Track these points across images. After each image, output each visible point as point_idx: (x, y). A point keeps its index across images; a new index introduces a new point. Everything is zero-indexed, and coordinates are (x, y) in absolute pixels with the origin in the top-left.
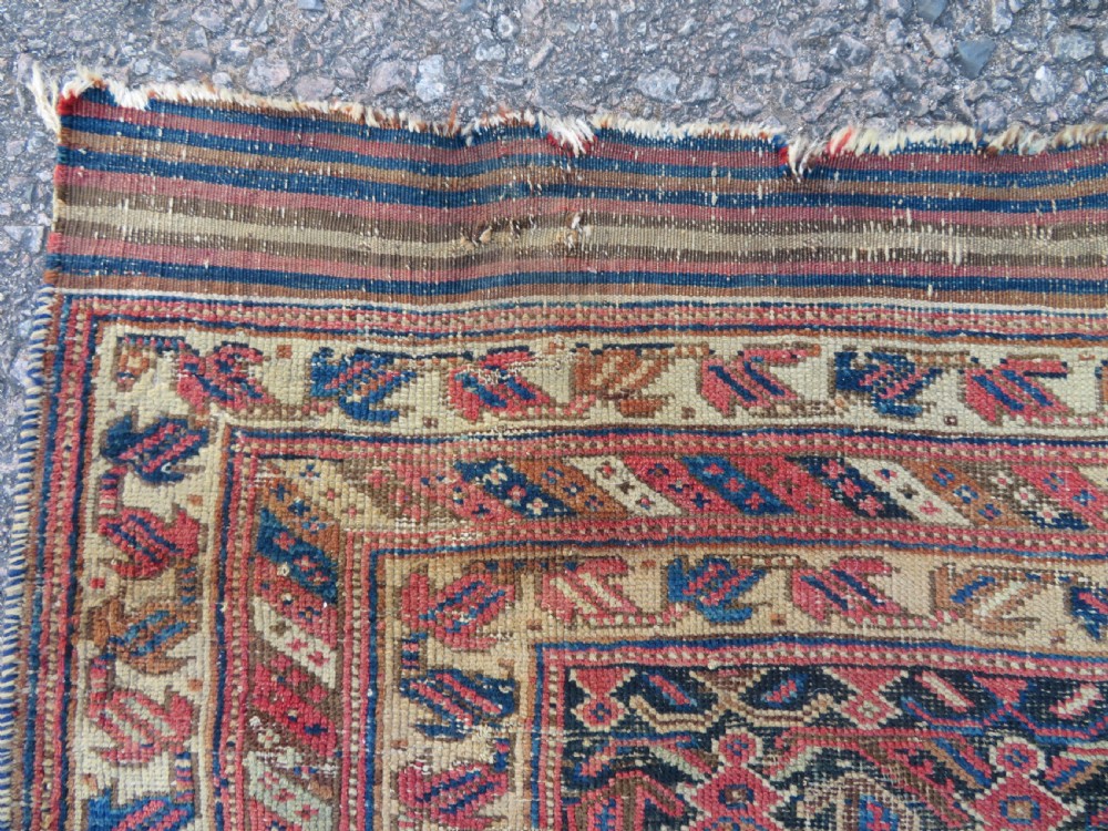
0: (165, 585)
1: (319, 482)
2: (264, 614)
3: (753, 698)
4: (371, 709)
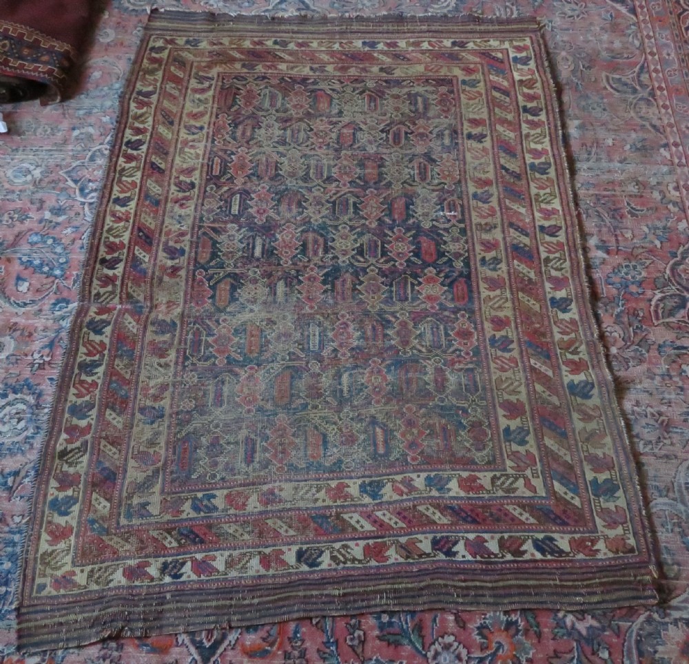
0: (156, 66)
1: (185, 54)
2: (173, 69)
3: (255, 80)
4: (189, 81)
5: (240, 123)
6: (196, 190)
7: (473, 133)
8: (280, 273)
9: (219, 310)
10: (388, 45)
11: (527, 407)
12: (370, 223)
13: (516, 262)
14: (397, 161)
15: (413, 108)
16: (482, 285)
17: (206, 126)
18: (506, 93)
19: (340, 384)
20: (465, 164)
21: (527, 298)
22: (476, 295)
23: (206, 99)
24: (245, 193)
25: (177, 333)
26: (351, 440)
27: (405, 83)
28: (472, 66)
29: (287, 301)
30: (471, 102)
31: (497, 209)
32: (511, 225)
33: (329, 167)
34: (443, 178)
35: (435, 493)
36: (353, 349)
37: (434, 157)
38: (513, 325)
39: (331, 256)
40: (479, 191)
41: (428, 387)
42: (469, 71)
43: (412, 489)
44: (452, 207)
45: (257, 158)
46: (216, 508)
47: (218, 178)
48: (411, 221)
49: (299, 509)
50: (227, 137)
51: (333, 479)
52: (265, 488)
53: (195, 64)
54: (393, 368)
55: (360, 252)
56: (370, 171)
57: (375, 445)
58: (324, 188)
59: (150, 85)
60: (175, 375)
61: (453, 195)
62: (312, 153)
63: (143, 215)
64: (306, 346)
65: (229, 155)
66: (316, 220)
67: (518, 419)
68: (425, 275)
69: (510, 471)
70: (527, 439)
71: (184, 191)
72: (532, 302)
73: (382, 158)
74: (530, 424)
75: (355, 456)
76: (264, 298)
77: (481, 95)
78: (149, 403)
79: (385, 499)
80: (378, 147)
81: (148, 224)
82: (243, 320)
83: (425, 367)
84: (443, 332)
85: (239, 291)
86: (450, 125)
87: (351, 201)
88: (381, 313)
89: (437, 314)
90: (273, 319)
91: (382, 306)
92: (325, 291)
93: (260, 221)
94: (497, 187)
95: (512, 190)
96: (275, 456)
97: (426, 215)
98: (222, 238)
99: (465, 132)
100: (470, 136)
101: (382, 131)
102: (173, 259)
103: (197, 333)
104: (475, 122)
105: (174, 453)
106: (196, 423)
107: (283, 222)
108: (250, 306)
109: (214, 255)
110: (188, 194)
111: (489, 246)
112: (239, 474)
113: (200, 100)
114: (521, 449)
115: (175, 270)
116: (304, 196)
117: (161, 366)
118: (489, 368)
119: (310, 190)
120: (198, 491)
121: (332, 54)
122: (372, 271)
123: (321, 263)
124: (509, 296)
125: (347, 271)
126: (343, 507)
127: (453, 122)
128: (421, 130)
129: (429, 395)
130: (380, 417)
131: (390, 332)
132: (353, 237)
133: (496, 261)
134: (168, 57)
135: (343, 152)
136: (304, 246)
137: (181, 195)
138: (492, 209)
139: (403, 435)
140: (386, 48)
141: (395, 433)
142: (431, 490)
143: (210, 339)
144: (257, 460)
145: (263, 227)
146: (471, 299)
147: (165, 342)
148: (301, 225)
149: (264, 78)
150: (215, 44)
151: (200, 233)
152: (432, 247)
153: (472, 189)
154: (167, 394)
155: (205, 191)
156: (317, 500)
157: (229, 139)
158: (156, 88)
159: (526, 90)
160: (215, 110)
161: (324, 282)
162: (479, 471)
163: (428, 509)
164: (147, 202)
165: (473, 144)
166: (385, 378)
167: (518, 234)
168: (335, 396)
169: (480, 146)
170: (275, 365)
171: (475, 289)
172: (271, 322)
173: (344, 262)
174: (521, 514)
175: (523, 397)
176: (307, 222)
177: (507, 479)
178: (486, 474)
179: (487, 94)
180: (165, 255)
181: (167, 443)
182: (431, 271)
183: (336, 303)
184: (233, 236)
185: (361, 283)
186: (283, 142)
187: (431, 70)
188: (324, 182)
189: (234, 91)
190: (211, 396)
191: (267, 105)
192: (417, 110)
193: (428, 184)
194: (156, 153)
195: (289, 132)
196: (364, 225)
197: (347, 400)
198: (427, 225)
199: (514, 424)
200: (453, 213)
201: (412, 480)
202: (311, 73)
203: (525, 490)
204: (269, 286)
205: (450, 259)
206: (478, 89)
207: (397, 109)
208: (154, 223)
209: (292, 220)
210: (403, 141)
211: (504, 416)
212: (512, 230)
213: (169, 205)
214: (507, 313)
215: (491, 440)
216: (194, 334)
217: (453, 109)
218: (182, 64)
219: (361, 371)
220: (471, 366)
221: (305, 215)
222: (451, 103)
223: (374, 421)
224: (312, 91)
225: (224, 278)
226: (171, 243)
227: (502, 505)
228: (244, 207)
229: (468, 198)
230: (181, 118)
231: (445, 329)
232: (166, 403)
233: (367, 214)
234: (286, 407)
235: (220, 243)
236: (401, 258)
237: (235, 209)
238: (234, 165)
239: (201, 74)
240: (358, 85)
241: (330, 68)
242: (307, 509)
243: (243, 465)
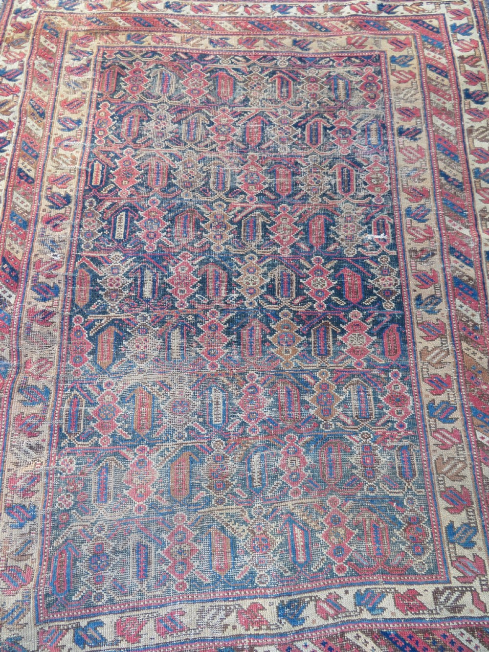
0: (23, 34)
1: (57, 20)
2: (42, 39)
3: (143, 56)
4: (62, 56)
5: (125, 114)
6: (72, 205)
7: (405, 128)
8: (174, 320)
9: (103, 371)
10: (302, 10)
11: (474, 498)
12: (283, 251)
13: (458, 302)
14: (315, 167)
15: (333, 96)
16: (418, 333)
17: (84, 119)
18: (443, 72)
19: (249, 470)
20: (396, 169)
21: (472, 350)
22: (410, 347)
23: (84, 82)
24: (132, 209)
25: (51, 403)
26: (264, 545)
27: (323, 62)
28: (402, 38)
29: (183, 356)
30: (403, 86)
31: (436, 229)
32: (452, 251)
33: (233, 174)
34: (370, 188)
35: (366, 615)
36: (264, 421)
37: (359, 160)
38: (455, 385)
39: (235, 295)
40: (414, 205)
41: (355, 471)
42: (399, 45)
43: (339, 609)
44: (381, 228)
45: (146, 162)
46: (103, 640)
47: (98, 188)
48: (331, 248)
49: (203, 640)
50: (110, 134)
51: (243, 598)
52: (163, 612)
53: (71, 34)
54: (312, 447)
55: (271, 290)
56: (283, 180)
57: (294, 551)
58: (227, 203)
59: (15, 61)
60: (49, 460)
61: (382, 211)
62: (213, 155)
63: (8, 241)
64: (208, 419)
65: (112, 159)
66: (218, 248)
67: (464, 513)
68: (349, 320)
69: (455, 583)
70: (474, 539)
71: (58, 208)
72: (479, 355)
73: (296, 163)
74: (478, 519)
75: (270, 567)
76: (156, 353)
77: (414, 76)
78: (17, 500)
79: (307, 624)
80: (291, 147)
81: (13, 252)
82: (131, 383)
83: (351, 444)
84: (372, 397)
85: (125, 343)
86: (377, 117)
87: (260, 221)
88: (297, 372)
89: (364, 374)
90: (168, 381)
91: (299, 362)
92: (229, 344)
93: (150, 248)
94: (435, 200)
95: (453, 205)
96: (173, 568)
97: (351, 238)
98: (103, 271)
99: (396, 126)
100: (401, 132)
101: (296, 126)
102: (44, 300)
103: (75, 402)
104: (407, 113)
105: (49, 569)
106: (76, 526)
107: (177, 250)
108: (139, 365)
109: (95, 295)
110: (62, 211)
111: (426, 280)
112: (131, 593)
113: (76, 83)
114: (468, 553)
115: (47, 315)
116: (202, 213)
117: (31, 448)
118: (427, 445)
119: (209, 206)
120: (81, 617)
121: (236, 21)
122: (285, 315)
123: (223, 305)
124: (450, 347)
125: (255, 317)
126: (257, 636)
127: (381, 113)
128: (343, 124)
129: (355, 483)
130: (298, 513)
131: (307, 398)
132: (262, 271)
133: (435, 300)
134: (37, 23)
135: (251, 153)
136: (204, 281)
137: (54, 212)
138: (429, 230)
139: (327, 536)
140: (299, 14)
141: (317, 535)
142: (361, 610)
143: (90, 410)
144: (153, 574)
145: (153, 257)
146: (404, 352)
147: (35, 416)
148: (199, 256)
149: (154, 53)
150: (94, 7)
151: (77, 264)
152: (358, 282)
153: (405, 202)
154: (39, 486)
155: (84, 207)
156: (226, 627)
157: (111, 137)
158: (22, 65)
159: (468, 68)
160: (95, 96)
161: (228, 332)
162: (418, 584)
163: (358, 637)
164: (13, 224)
165: (405, 142)
166: (303, 461)
167: (460, 263)
168: (244, 486)
169: (414, 144)
170: (170, 445)
171: (409, 338)
172: (165, 386)
173: (251, 304)
174: (469, 641)
175: (469, 483)
176: (206, 250)
177: (451, 594)
178: (427, 587)
179: (421, 76)
180: (35, 295)
181: (42, 553)
182: (356, 315)
183: (243, 360)
184: (118, 268)
185: (272, 332)
186: (177, 140)
187: (353, 44)
188: (226, 194)
189: (117, 69)
190: (94, 488)
191: (157, 90)
192: (337, 97)
193: (353, 197)
194: (24, 156)
195: (184, 126)
196: (275, 252)
197: (259, 492)
198: (350, 253)
199: (459, 520)
200: (382, 236)
201: (339, 597)
202: (211, 48)
203: (473, 607)
204: (161, 336)
205: (379, 299)
206: (410, 68)
207: (314, 96)
208: (21, 251)
209: (188, 247)
210: (322, 139)
211: (447, 509)
212: (453, 258)
213: (40, 225)
214: (448, 370)
215: (432, 541)
216: (71, 403)
217: (382, 95)
218: (54, 33)
219: (275, 451)
220: (406, 442)
221: (204, 240)
222: (378, 88)
223: (291, 520)
224: (212, 71)
225: (107, 326)
226: (42, 279)
227: (447, 629)
228: (130, 229)
229: (400, 215)
230: (54, 108)
231: (374, 393)
232: (37, 499)
233: (278, 238)
234: (186, 503)
235: (101, 278)
236: (319, 299)
237: (120, 233)
238: (118, 174)
239: (77, 47)
240: (268, 65)
241: (233, 41)
242: (214, 639)
243: (136, 581)
